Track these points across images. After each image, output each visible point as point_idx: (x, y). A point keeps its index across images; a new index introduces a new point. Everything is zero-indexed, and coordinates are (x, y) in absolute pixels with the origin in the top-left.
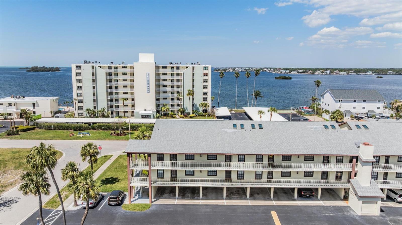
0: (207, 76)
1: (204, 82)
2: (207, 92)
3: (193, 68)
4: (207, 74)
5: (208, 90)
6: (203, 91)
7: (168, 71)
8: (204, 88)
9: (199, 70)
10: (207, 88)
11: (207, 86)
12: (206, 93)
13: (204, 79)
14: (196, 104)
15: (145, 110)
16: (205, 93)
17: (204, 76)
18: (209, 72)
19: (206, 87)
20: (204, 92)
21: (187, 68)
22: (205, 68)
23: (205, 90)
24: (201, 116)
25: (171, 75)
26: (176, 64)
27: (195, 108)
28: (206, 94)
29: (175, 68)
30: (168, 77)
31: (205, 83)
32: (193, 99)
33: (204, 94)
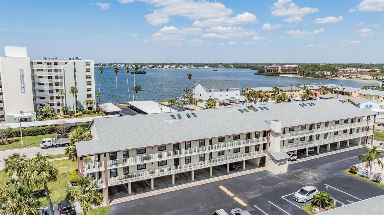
0: (90, 71)
1: (87, 78)
2: (91, 89)
3: (74, 63)
4: (89, 69)
5: (92, 87)
6: (86, 87)
7: (44, 67)
8: (87, 84)
9: (81, 66)
10: (90, 84)
11: (90, 82)
12: (90, 89)
13: (87, 75)
14: (79, 101)
15: (21, 112)
16: (88, 89)
17: (87, 71)
18: (92, 67)
19: (90, 83)
20: (87, 89)
21: (66, 63)
22: (88, 64)
23: (89, 87)
24: (87, 114)
25: (48, 72)
26: (51, 59)
27: (79, 106)
29: (53, 64)
30: (45, 74)
31: (88, 79)
32: (76, 97)
33: (88, 91)
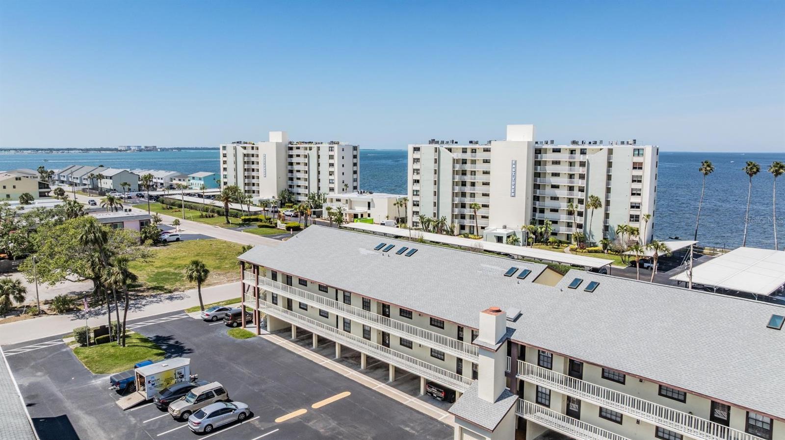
0: (641, 168)
1: (633, 181)
2: (640, 203)
3: (611, 151)
4: (641, 164)
5: (642, 200)
6: (630, 199)
7: (564, 157)
8: (633, 194)
9: (623, 158)
10: (639, 194)
11: (640, 190)
12: (637, 205)
13: (633, 176)
14: (612, 226)
15: (505, 227)
16: (634, 205)
17: (634, 168)
18: (648, 160)
19: (638, 192)
20: (631, 203)
21: (601, 149)
22: (638, 152)
23: (636, 199)
25: (571, 166)
27: (610, 236)
28: (638, 207)
29: (578, 152)
30: (564, 169)
31: (635, 183)
32: (607, 216)
33: (632, 207)
